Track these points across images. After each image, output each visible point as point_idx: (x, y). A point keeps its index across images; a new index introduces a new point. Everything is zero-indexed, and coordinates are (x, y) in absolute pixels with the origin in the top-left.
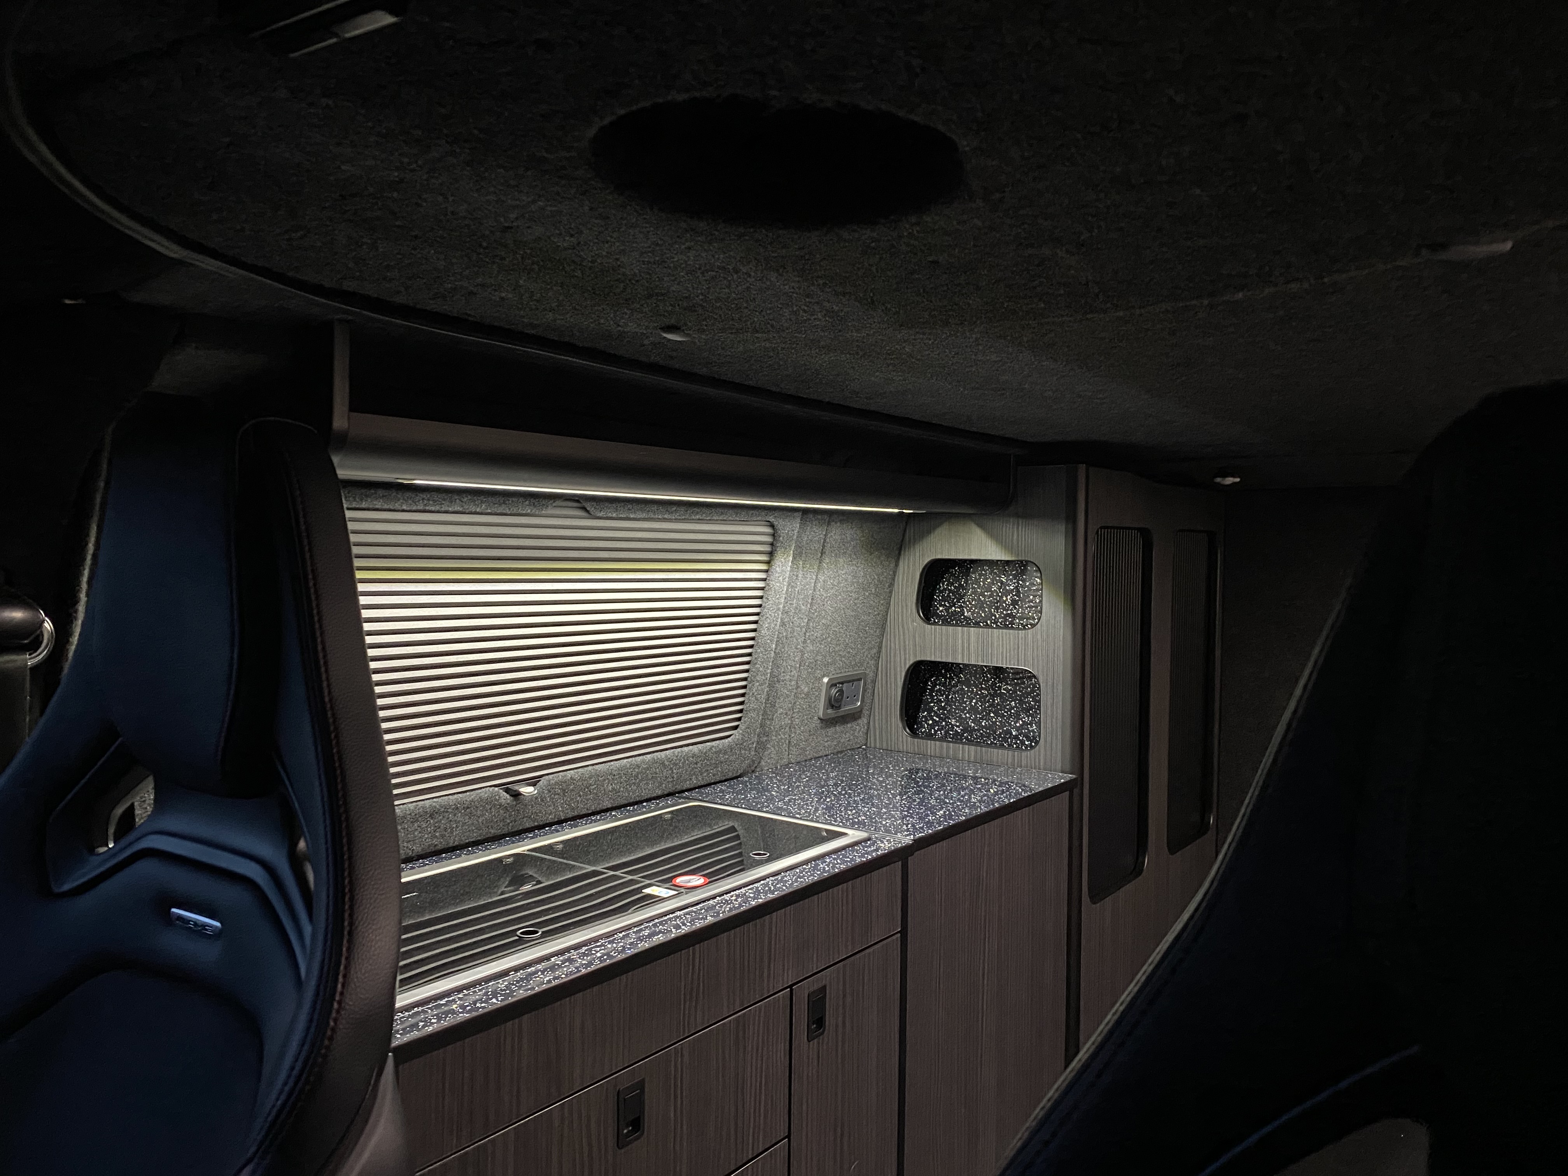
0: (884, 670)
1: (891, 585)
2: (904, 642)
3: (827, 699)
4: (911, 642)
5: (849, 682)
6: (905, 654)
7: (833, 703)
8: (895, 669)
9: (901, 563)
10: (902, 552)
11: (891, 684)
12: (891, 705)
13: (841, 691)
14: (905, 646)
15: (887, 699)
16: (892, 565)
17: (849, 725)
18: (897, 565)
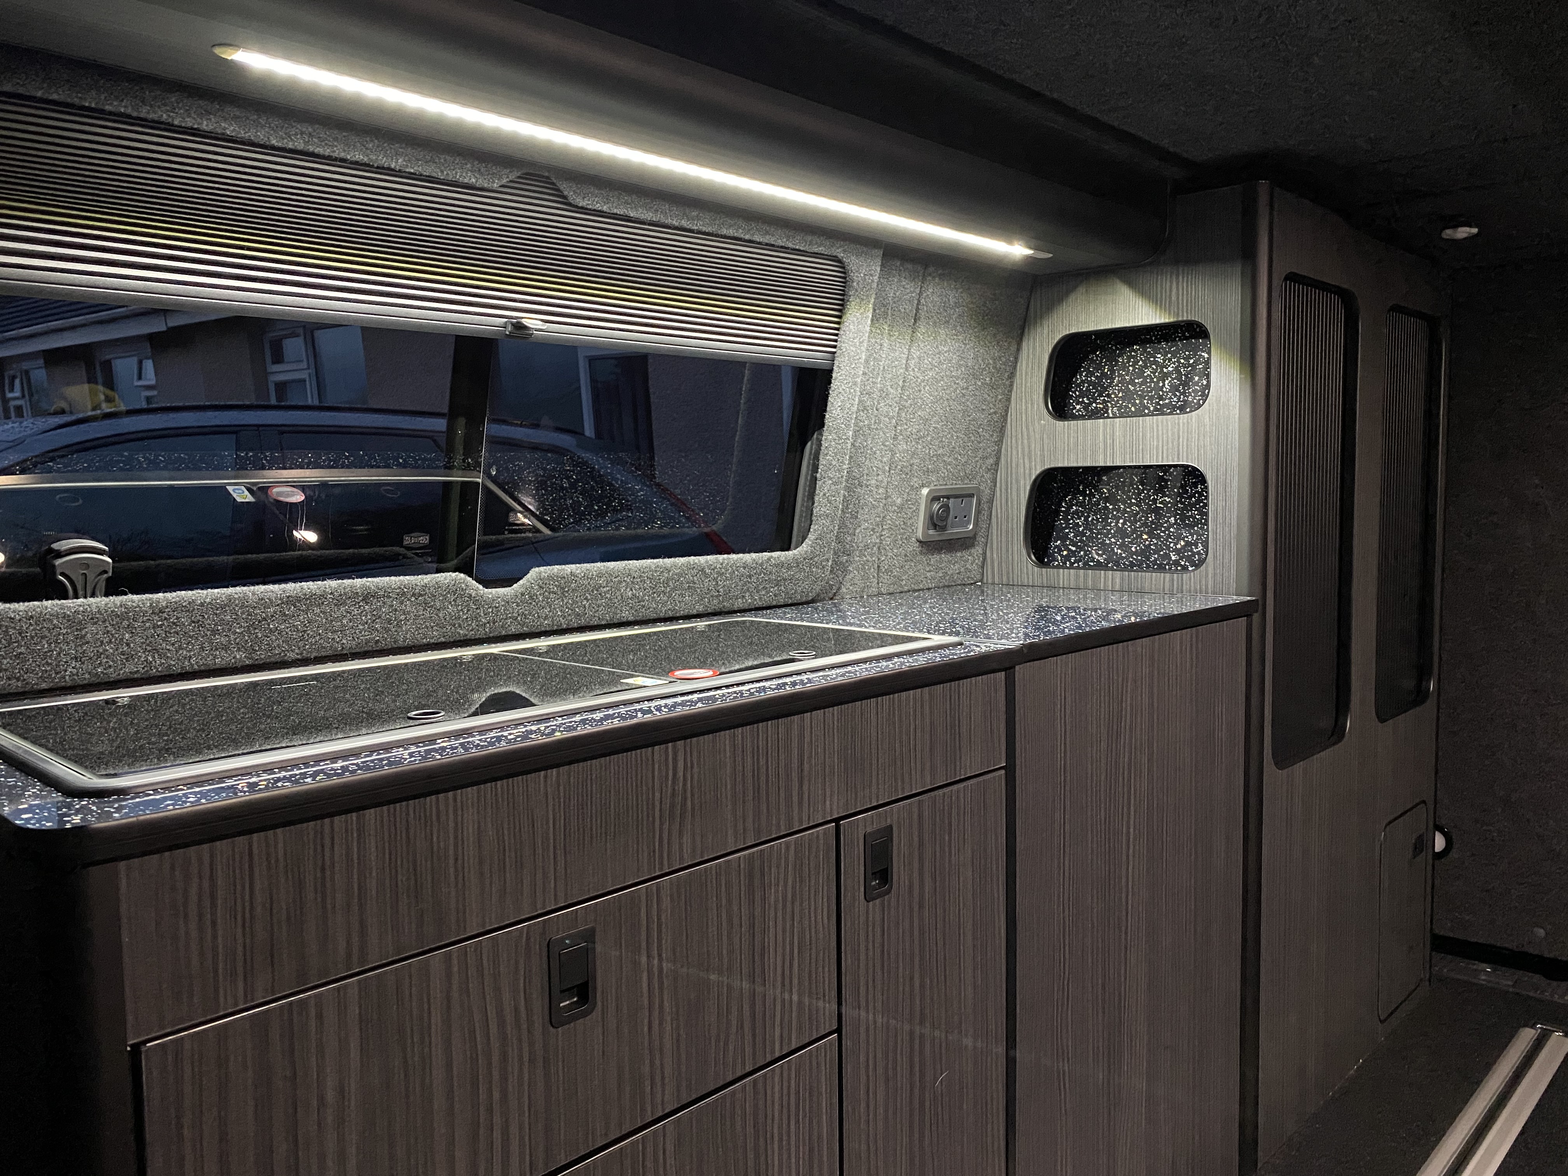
0: (1003, 485)
1: (1012, 375)
2: (1029, 447)
3: (927, 516)
4: (1038, 447)
5: (956, 497)
6: (1030, 462)
7: (936, 522)
8: (1017, 481)
9: (1024, 344)
10: (1026, 330)
11: (1012, 503)
12: (1012, 529)
13: (946, 507)
14: (1030, 452)
15: (1008, 522)
16: (1013, 348)
17: (959, 554)
18: (1019, 349)
